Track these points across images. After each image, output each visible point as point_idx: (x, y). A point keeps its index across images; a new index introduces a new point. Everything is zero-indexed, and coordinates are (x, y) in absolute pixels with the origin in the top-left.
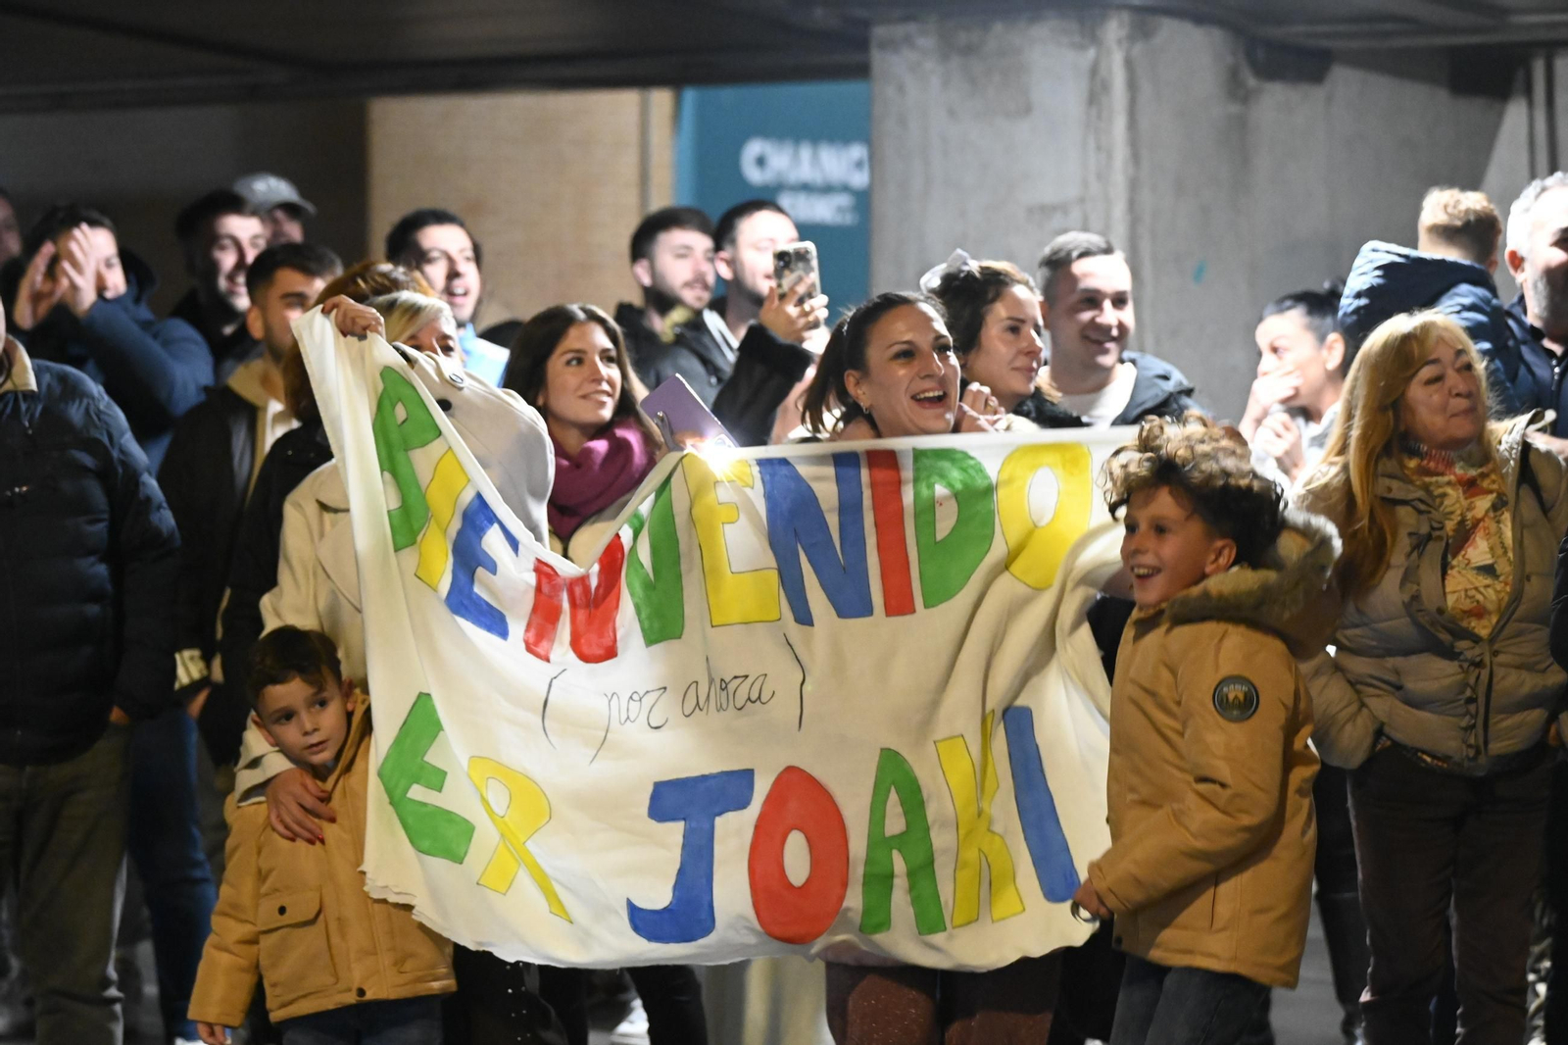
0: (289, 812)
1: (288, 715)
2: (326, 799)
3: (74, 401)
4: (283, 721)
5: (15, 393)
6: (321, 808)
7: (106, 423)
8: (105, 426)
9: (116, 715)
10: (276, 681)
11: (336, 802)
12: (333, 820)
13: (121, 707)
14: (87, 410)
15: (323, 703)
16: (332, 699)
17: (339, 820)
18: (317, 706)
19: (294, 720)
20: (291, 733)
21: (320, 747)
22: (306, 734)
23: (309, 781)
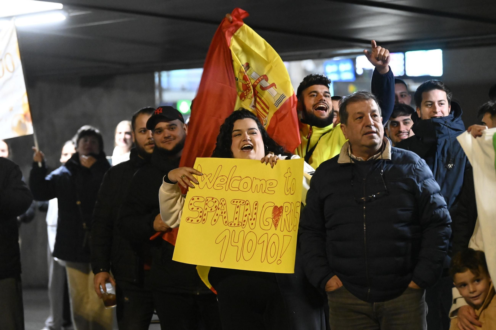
0: (464, 322)
1: (464, 284)
2: (477, 318)
3: (406, 164)
4: (463, 287)
5: (384, 160)
6: (476, 321)
7: (417, 173)
8: (416, 174)
9: (412, 285)
10: (460, 271)
11: (481, 319)
12: (480, 326)
13: (415, 282)
14: (410, 168)
15: (478, 281)
16: (482, 279)
17: (483, 326)
18: (476, 282)
19: (467, 287)
20: (466, 291)
21: (477, 298)
22: (471, 293)
23: (471, 311)
